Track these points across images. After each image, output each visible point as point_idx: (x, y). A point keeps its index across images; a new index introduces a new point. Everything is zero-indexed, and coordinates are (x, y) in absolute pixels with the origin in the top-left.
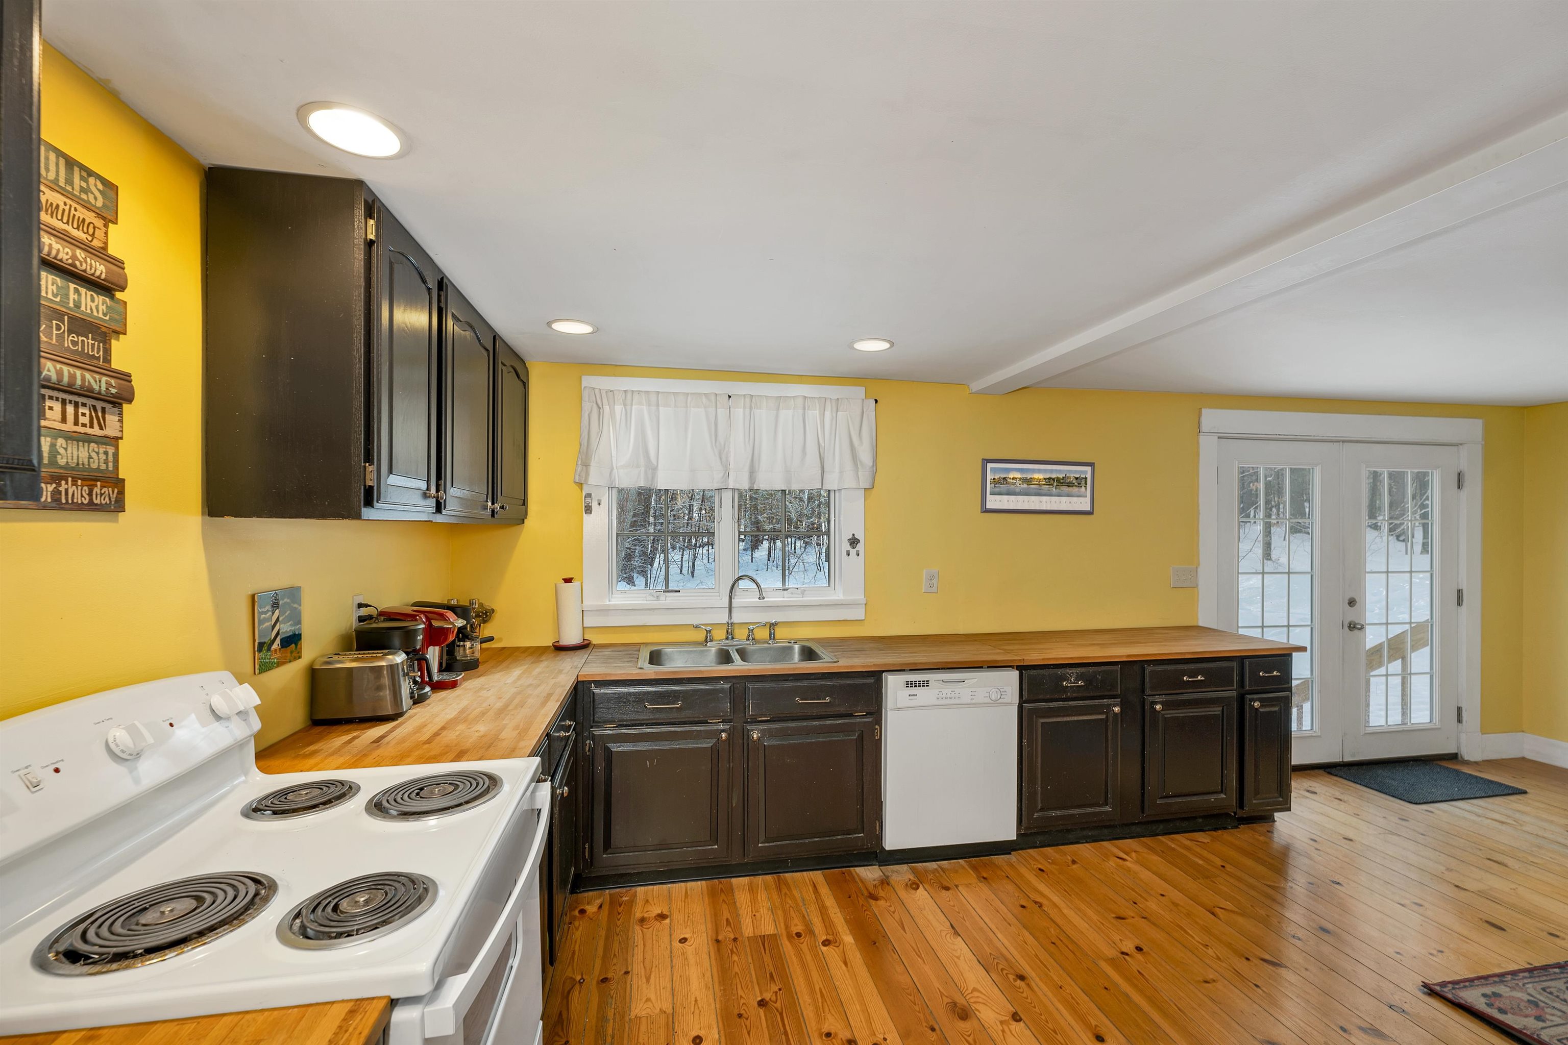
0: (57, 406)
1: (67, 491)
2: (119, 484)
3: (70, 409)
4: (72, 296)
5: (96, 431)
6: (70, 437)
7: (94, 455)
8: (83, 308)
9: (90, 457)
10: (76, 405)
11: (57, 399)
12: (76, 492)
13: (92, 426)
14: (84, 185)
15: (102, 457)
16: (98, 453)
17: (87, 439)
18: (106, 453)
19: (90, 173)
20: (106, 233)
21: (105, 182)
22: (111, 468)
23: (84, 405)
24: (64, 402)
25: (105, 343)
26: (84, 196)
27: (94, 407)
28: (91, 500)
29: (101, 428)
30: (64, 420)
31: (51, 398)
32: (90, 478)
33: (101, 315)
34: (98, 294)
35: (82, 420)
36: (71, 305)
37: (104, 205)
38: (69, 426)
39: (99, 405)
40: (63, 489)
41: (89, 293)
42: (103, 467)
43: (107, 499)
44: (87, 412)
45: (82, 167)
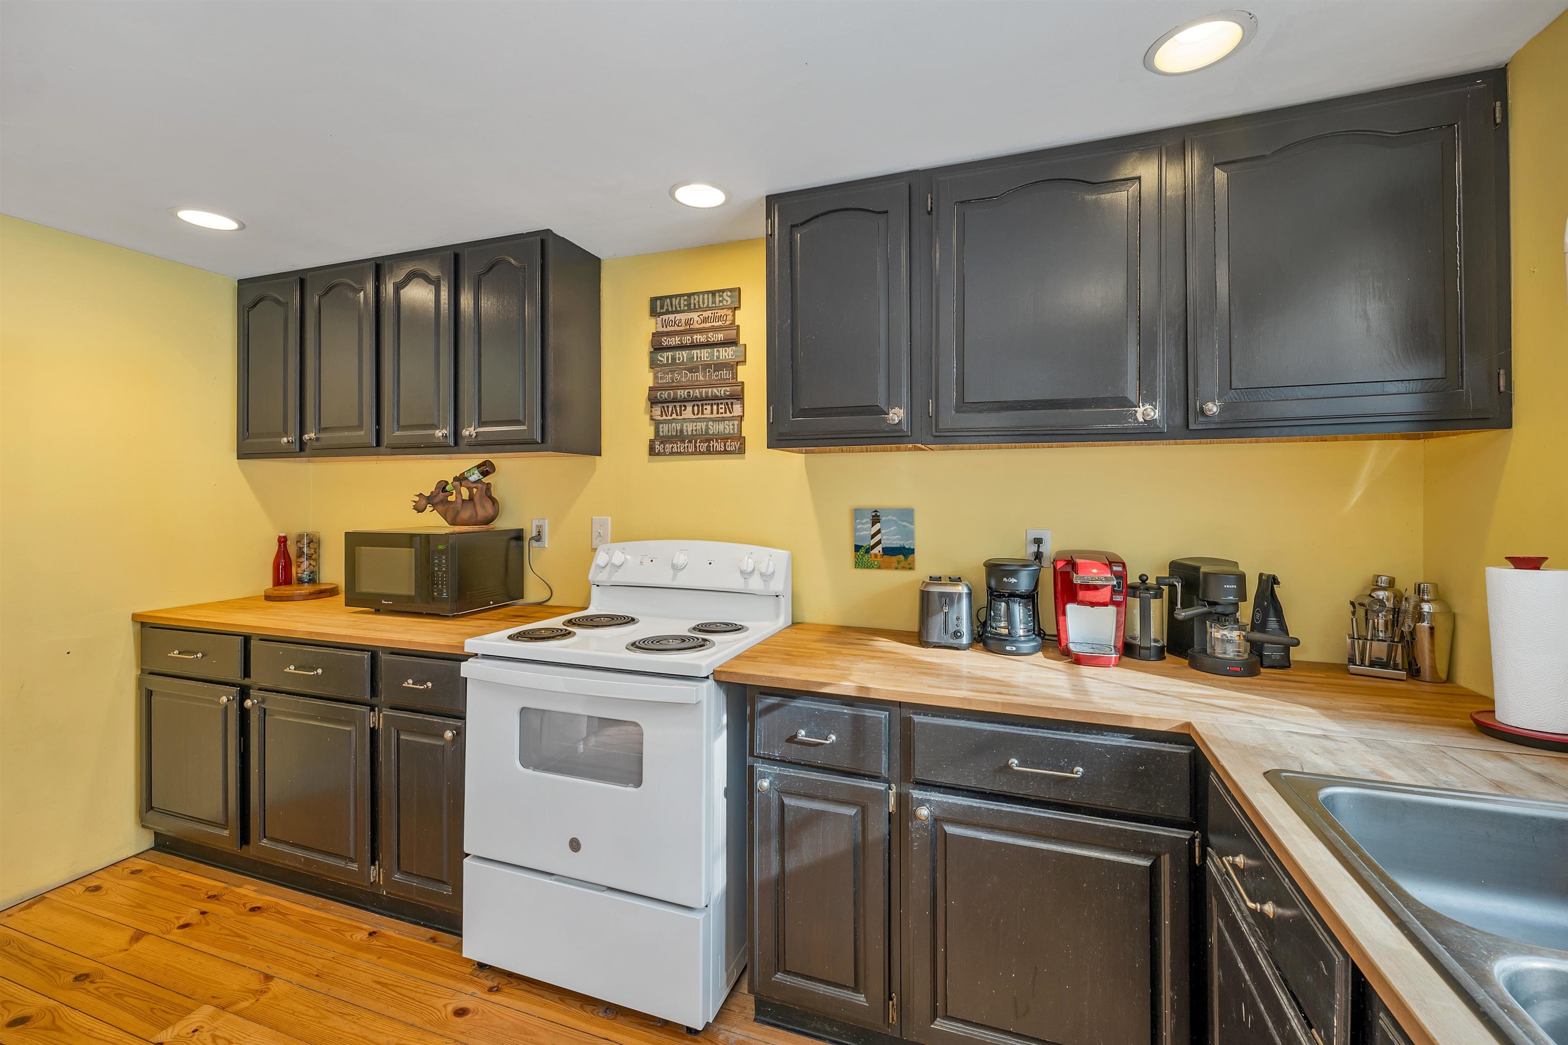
0: (709, 407)
1: (713, 445)
2: (741, 440)
3: (715, 407)
4: (716, 354)
5: (728, 414)
6: (714, 420)
7: (727, 427)
8: (721, 358)
9: (725, 428)
10: (718, 405)
11: (709, 404)
12: (719, 446)
13: (726, 413)
14: (721, 299)
15: (731, 427)
16: (729, 426)
17: (724, 419)
18: (733, 425)
19: (723, 291)
20: (734, 316)
21: (731, 290)
22: (736, 432)
23: (722, 403)
24: (712, 405)
25: (732, 370)
26: (721, 304)
27: (727, 403)
28: (725, 449)
29: (731, 413)
30: (712, 413)
31: (706, 404)
32: (725, 438)
33: (730, 357)
34: (728, 347)
35: (721, 411)
36: (715, 358)
37: (732, 302)
38: (715, 415)
39: (729, 401)
40: (711, 445)
41: (724, 349)
42: (732, 432)
43: (734, 448)
44: (723, 407)
45: (719, 291)
